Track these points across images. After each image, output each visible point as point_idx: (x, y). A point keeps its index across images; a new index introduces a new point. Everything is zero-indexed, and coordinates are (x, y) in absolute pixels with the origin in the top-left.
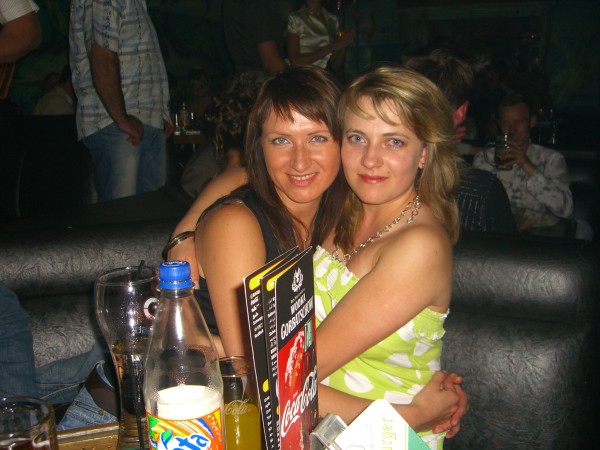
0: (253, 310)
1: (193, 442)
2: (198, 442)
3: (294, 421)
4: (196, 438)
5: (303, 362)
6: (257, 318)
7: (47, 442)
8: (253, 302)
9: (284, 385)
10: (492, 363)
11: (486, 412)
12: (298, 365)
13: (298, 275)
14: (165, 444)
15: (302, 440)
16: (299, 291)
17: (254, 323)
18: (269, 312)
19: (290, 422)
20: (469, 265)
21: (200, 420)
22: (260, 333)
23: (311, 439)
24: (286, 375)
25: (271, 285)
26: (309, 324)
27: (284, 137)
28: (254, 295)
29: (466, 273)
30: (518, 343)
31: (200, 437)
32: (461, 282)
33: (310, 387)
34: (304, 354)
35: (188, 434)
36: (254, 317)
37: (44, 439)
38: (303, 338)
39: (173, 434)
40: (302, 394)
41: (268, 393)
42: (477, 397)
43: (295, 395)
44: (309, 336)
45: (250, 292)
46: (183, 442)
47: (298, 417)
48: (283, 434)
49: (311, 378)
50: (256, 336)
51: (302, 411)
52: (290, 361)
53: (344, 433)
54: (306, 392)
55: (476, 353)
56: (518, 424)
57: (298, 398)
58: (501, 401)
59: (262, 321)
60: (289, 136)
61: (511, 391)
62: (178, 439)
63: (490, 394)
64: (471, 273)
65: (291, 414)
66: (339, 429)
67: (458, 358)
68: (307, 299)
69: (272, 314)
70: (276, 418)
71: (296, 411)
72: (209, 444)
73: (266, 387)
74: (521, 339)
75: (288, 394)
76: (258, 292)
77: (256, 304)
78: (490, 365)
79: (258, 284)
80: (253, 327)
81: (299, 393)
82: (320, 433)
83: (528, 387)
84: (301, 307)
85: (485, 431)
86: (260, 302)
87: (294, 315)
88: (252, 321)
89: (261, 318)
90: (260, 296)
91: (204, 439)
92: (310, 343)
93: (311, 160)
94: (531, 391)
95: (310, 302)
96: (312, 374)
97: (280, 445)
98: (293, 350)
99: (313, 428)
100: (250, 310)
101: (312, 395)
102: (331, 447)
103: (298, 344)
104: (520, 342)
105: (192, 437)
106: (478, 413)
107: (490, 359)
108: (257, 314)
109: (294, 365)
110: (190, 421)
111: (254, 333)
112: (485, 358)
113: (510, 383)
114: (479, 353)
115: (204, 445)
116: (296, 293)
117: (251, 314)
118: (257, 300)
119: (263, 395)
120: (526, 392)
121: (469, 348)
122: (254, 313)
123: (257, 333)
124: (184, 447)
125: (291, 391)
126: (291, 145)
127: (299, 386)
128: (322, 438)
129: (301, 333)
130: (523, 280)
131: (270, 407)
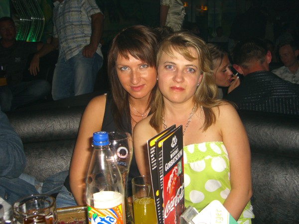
0: (152, 156)
1: (108, 220)
2: (110, 220)
3: (171, 210)
4: (109, 218)
5: (176, 181)
6: (154, 160)
7: (52, 216)
8: (152, 152)
9: (167, 193)
10: (277, 180)
11: (273, 204)
12: (174, 183)
13: (175, 139)
14: (94, 220)
15: (175, 219)
16: (175, 147)
17: (152, 162)
18: (160, 157)
19: (169, 211)
20: (266, 130)
21: (111, 209)
22: (155, 167)
23: (180, 219)
24: (168, 188)
25: (161, 144)
26: (180, 163)
27: (126, 67)
28: (152, 149)
29: (264, 134)
30: (290, 170)
31: (110, 218)
32: (262, 139)
33: (180, 193)
34: (177, 177)
35: (105, 216)
36: (152, 159)
37: (51, 214)
38: (177, 170)
39: (98, 215)
40: (176, 197)
41: (158, 197)
42: (269, 197)
43: (172, 198)
44: (180, 168)
45: (150, 147)
46: (103, 220)
47: (174, 208)
48: (166, 217)
49: (181, 189)
50: (153, 169)
51: (176, 205)
52: (170, 181)
53: (197, 216)
54: (178, 196)
55: (268, 174)
56: (289, 211)
57: (174, 199)
58: (281, 199)
59: (156, 161)
60: (128, 66)
61: (286, 194)
62: (100, 218)
63: (275, 196)
64: (267, 134)
65: (170, 207)
66: (194, 214)
67: (259, 177)
68: (179, 150)
69: (161, 158)
70: (162, 209)
71: (172, 206)
72: (115, 221)
73: (157, 194)
74: (292, 168)
75: (168, 197)
76: (154, 147)
77: (153, 153)
78: (275, 181)
79: (154, 144)
80: (151, 164)
81: (174, 197)
82: (185, 216)
83: (295, 193)
84: (176, 155)
85: (272, 214)
86: (155, 152)
87: (172, 159)
88: (151, 161)
89: (155, 160)
90: (155, 149)
91: (113, 218)
92: (180, 172)
93: (141, 78)
94: (296, 194)
95: (181, 152)
96: (181, 187)
97: (164, 222)
98: (172, 176)
99: (181, 213)
100: (150, 157)
101: (181, 197)
102: (190, 223)
103: (174, 173)
104: (291, 170)
105: (107, 217)
106: (269, 205)
107: (276, 178)
108: (154, 158)
109: (172, 183)
110: (106, 209)
111: (152, 167)
112: (273, 177)
113: (285, 190)
114: (270, 174)
115: (113, 221)
116: (173, 148)
117: (151, 158)
118: (154, 151)
119: (156, 197)
120: (294, 195)
121: (265, 172)
122: (152, 158)
123: (153, 167)
124: (103, 222)
125: (170, 196)
126: (130, 71)
127: (174, 193)
128: (186, 218)
129: (176, 167)
130: (294, 138)
131: (159, 203)
